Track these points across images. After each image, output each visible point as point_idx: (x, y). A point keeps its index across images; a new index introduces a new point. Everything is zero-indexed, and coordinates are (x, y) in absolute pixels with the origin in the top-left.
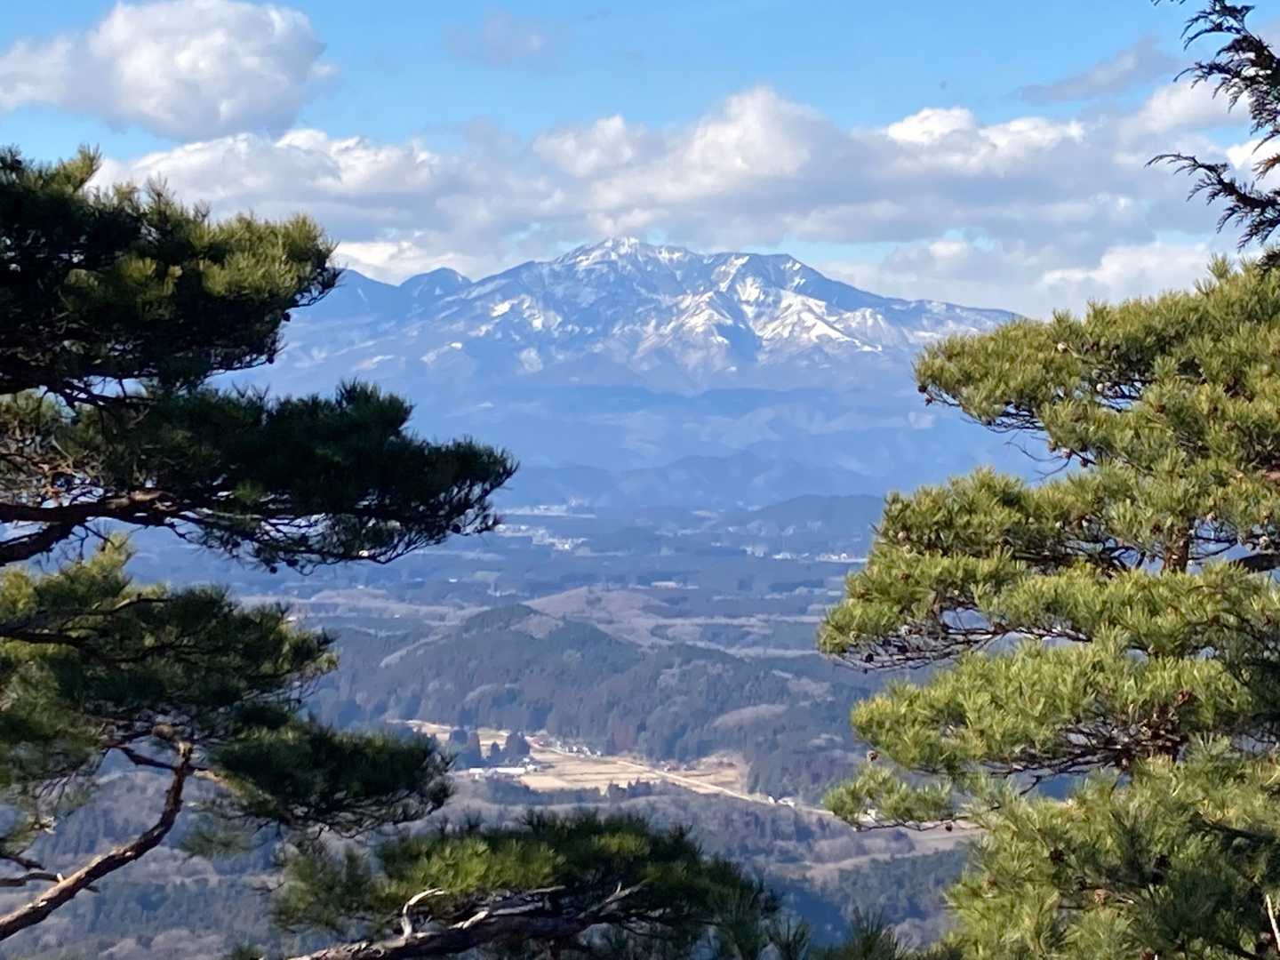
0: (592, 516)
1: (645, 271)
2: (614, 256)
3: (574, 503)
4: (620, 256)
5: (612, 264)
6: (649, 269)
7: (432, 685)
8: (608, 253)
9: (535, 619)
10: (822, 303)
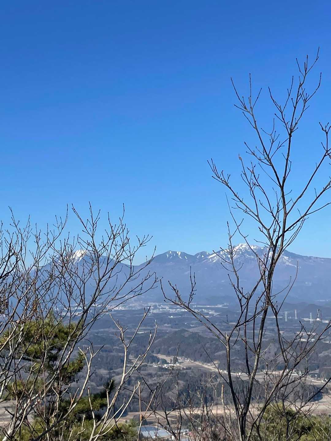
0: (227, 307)
1: (248, 251)
2: (241, 248)
3: (225, 304)
4: (243, 248)
5: (240, 249)
6: (249, 250)
7: (163, 347)
8: (240, 247)
9: (186, 333)
10: (288, 258)
